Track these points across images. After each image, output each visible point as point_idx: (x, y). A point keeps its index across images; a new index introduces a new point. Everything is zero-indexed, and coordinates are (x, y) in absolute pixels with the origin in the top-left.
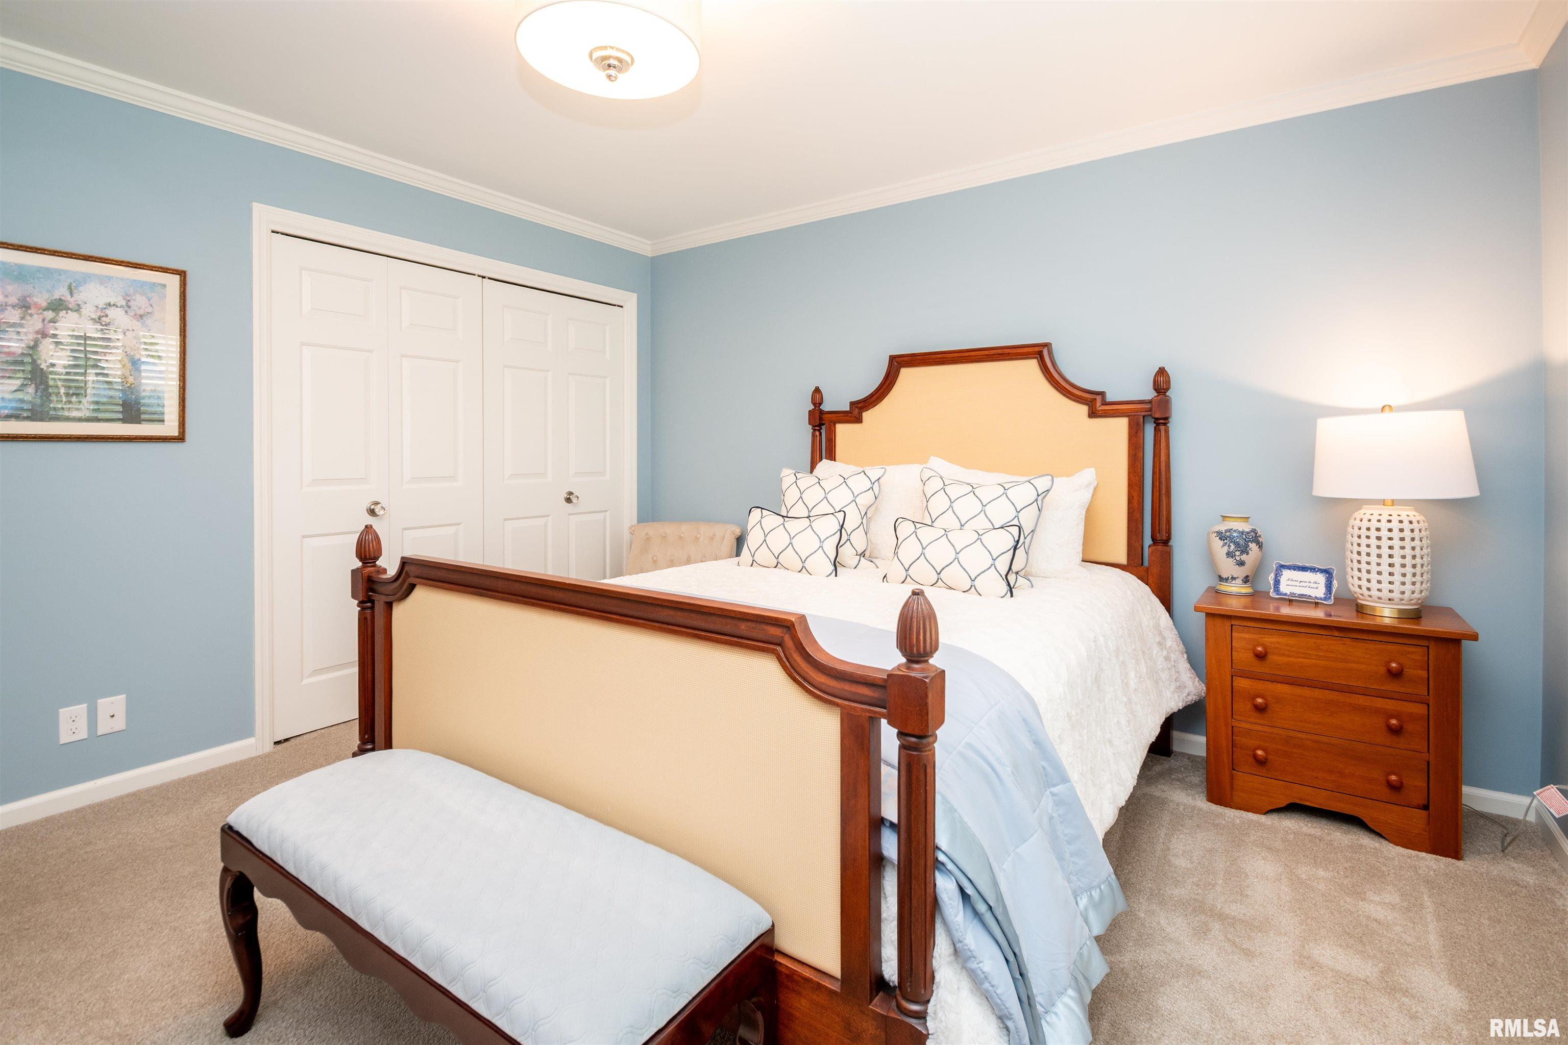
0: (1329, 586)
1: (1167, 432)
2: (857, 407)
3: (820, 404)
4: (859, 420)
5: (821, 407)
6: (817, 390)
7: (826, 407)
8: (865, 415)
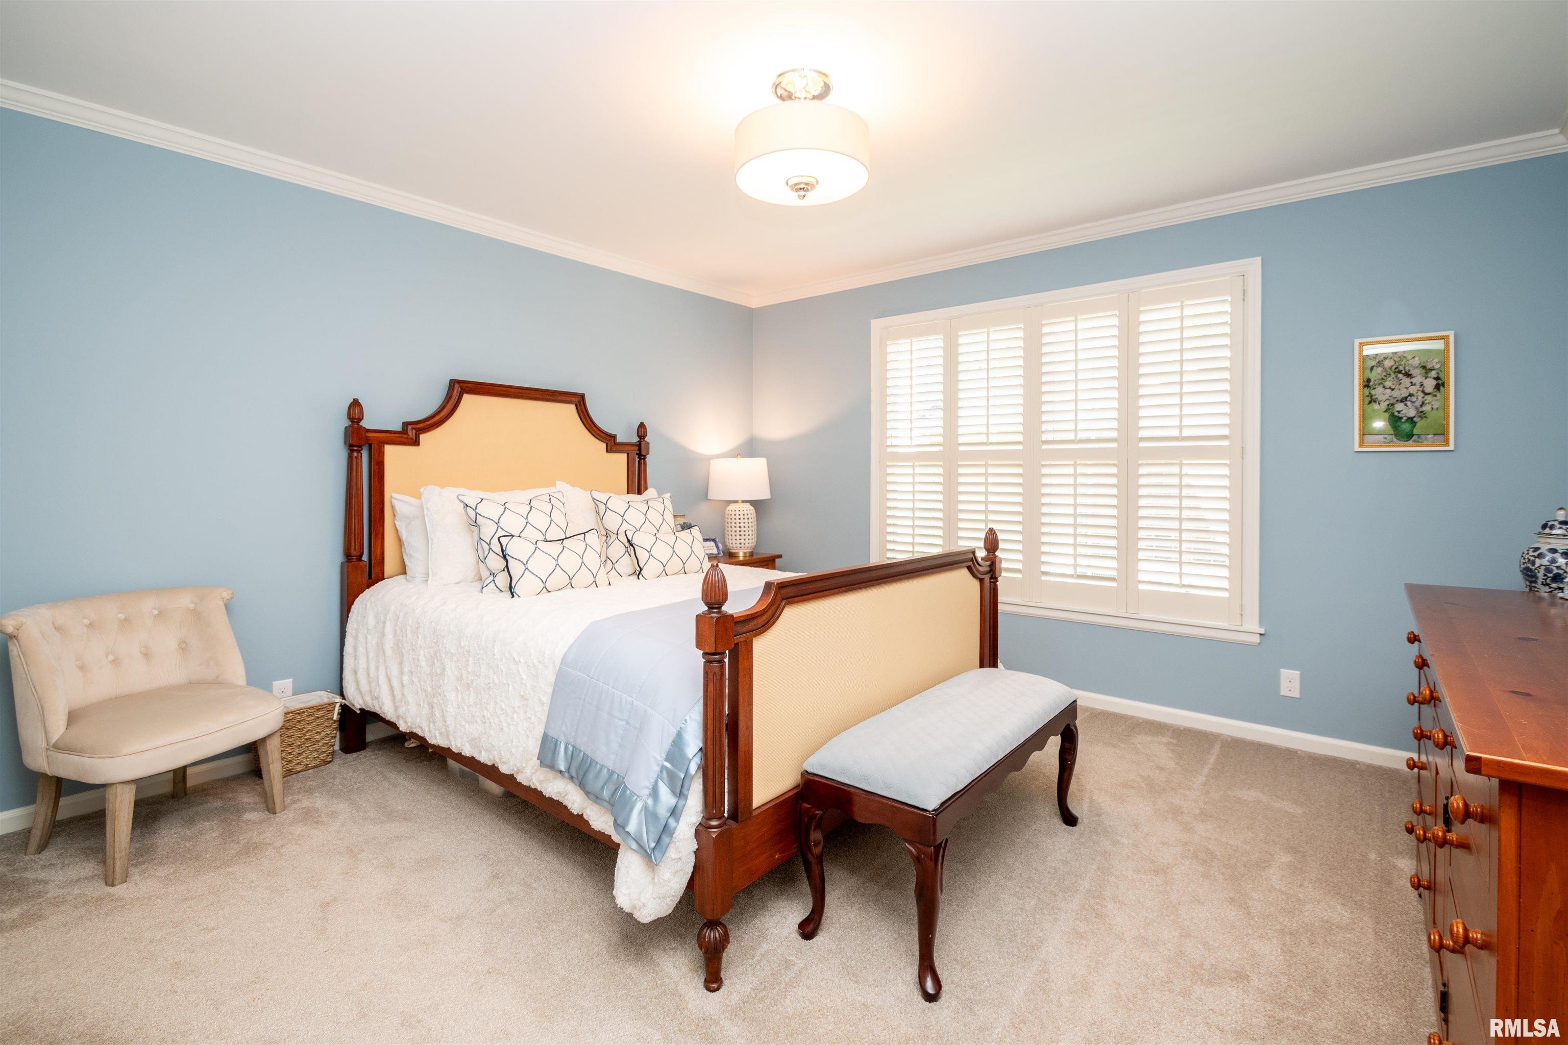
0: (717, 547)
1: (645, 463)
2: (415, 429)
3: (361, 419)
4: (416, 442)
5: (361, 424)
6: (356, 404)
7: (366, 424)
8: (423, 437)
